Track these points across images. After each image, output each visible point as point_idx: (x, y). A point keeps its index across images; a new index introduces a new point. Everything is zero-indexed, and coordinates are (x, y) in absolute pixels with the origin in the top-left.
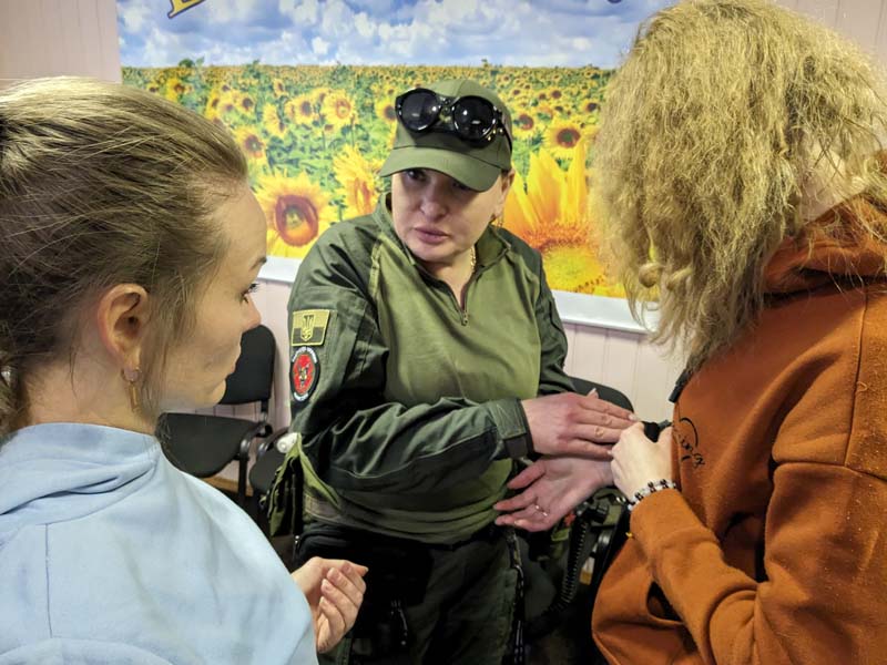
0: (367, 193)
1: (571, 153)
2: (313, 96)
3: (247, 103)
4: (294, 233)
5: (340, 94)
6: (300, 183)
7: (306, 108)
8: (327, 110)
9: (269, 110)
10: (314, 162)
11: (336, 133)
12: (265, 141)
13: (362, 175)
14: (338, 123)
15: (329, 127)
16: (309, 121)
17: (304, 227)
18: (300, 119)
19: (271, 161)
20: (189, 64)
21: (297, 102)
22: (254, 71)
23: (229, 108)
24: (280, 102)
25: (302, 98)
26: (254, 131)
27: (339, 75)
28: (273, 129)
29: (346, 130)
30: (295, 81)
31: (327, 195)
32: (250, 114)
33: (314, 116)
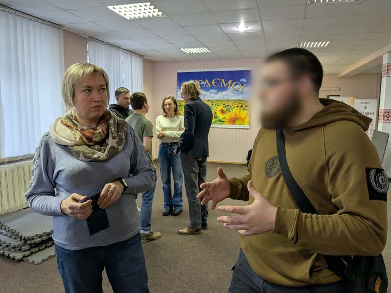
1: (238, 108)
5: (209, 103)
27: (208, 100)
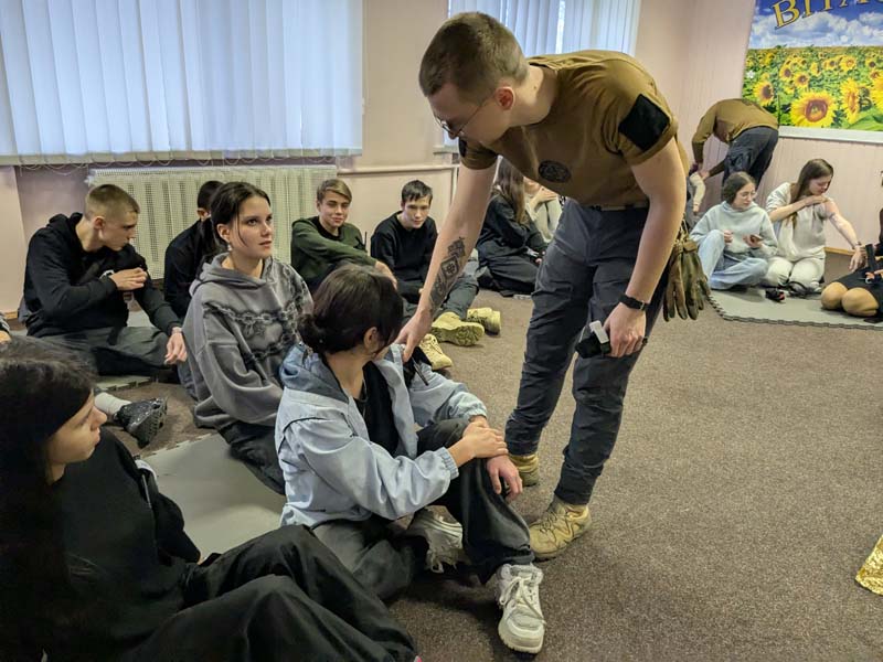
0: (854, 97)
2: (836, 59)
3: (804, 62)
4: (813, 116)
5: (850, 57)
6: (822, 94)
7: (832, 64)
8: (843, 65)
9: (814, 65)
10: (832, 86)
11: (845, 73)
12: (809, 78)
13: (853, 90)
14: (846, 69)
15: (842, 71)
16: (832, 69)
17: (820, 113)
18: (828, 68)
19: (810, 86)
20: (779, 47)
21: (828, 61)
22: (810, 49)
23: (795, 64)
24: (820, 62)
25: (831, 60)
26: (804, 73)
27: (850, 50)
28: (814, 73)
29: (850, 71)
30: (829, 53)
31: (834, 99)
32: (804, 67)
33: (835, 67)
